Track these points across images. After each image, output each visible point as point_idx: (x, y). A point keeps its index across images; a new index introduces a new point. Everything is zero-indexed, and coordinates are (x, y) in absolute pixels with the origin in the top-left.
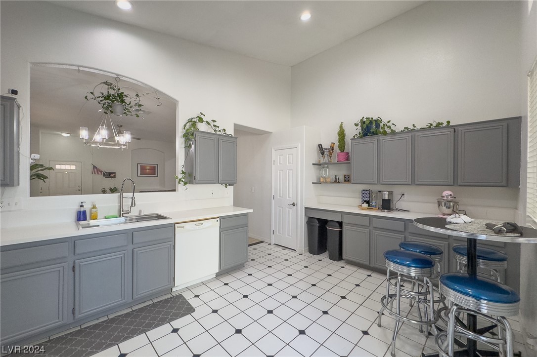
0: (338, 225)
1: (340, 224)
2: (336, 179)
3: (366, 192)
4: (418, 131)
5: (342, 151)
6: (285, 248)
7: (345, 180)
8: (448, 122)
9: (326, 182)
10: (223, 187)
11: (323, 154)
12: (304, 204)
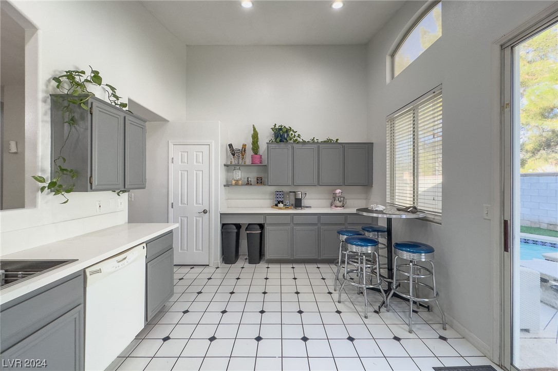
0: (258, 227)
1: (262, 226)
2: (248, 181)
3: (280, 193)
4: (320, 143)
5: (256, 154)
6: (193, 266)
7: (257, 182)
8: (337, 140)
9: (237, 184)
10: (115, 194)
11: (233, 155)
12: (219, 210)
